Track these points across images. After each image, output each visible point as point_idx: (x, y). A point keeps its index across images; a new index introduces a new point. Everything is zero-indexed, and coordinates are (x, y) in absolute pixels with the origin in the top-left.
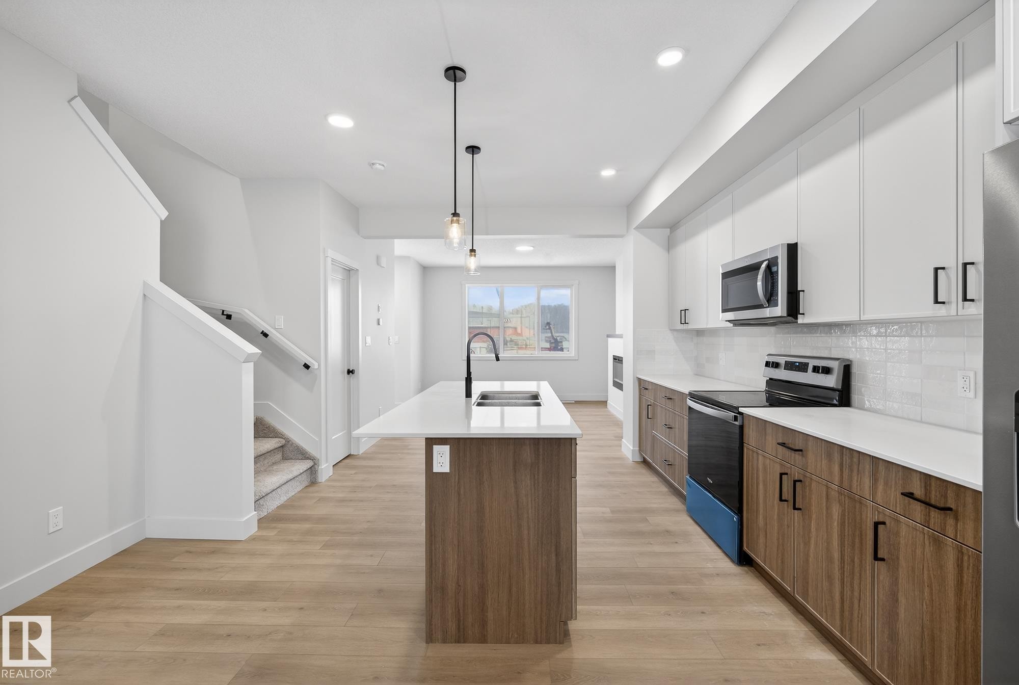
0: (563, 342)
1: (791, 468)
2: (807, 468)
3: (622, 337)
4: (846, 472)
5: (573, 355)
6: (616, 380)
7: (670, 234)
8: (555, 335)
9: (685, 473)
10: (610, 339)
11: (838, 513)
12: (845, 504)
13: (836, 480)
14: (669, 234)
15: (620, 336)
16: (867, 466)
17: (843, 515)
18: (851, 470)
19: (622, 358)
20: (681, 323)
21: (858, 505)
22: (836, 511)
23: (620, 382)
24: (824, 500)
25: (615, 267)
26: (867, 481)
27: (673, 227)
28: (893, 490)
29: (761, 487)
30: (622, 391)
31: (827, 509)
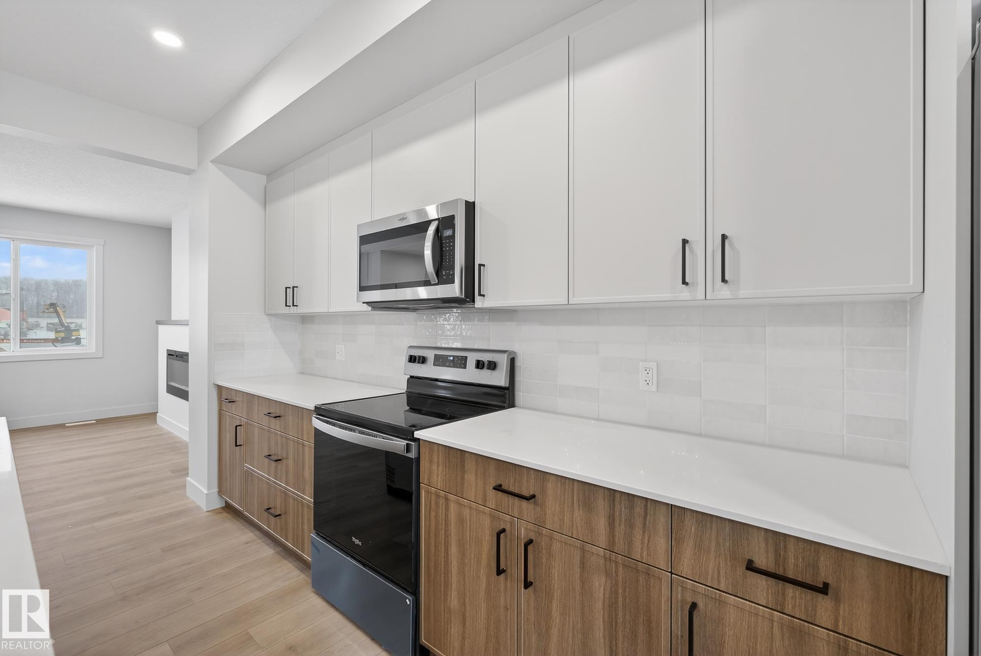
0: (80, 330)
1: (512, 523)
2: (544, 522)
3: (188, 325)
4: (620, 530)
5: (94, 351)
6: (173, 384)
7: (267, 183)
8: (66, 321)
9: (306, 527)
10: (161, 328)
11: (604, 589)
12: (617, 575)
13: (602, 538)
14: (265, 184)
15: (184, 323)
16: (662, 520)
17: (614, 592)
18: (631, 525)
19: (188, 353)
20: (286, 306)
21: (642, 578)
22: (599, 585)
23: (183, 387)
24: (577, 570)
25: (171, 229)
26: (661, 544)
27: (273, 173)
28: (712, 555)
29: (454, 550)
30: (188, 401)
31: (583, 583)
